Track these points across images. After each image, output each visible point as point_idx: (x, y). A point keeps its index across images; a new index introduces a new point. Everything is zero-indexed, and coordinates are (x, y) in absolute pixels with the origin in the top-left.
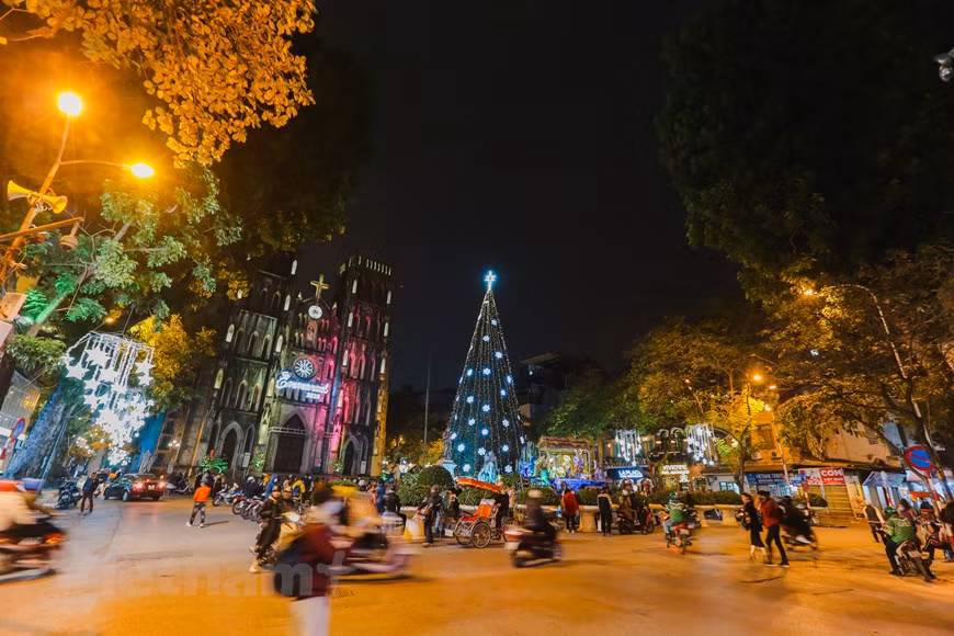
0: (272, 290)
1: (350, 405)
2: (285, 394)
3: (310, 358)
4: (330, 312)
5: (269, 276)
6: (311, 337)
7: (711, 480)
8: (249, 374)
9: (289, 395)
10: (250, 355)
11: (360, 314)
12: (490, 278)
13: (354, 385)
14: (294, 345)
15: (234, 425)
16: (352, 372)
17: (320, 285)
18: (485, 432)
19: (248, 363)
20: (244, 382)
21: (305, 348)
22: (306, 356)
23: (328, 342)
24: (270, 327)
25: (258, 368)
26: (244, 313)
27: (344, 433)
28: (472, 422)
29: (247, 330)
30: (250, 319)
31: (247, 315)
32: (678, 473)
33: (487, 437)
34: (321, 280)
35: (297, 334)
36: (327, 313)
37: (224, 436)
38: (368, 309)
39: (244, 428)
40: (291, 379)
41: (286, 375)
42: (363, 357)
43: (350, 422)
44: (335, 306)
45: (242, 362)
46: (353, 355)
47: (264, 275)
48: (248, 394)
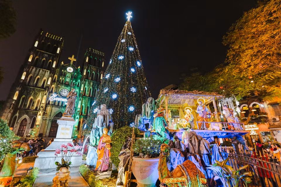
0: (47, 59)
1: (85, 107)
2: (55, 103)
3: (67, 88)
4: (77, 70)
5: (46, 54)
6: (68, 80)
7: (275, 132)
8: (34, 93)
9: (57, 104)
10: (36, 86)
11: (90, 70)
12: (129, 15)
13: (87, 99)
14: (60, 83)
15: (26, 116)
16: (86, 94)
17: (72, 59)
18: (115, 96)
19: (34, 89)
20: (32, 97)
21: (65, 84)
22: (65, 87)
23: (76, 82)
24: (46, 74)
25: (39, 91)
26: (33, 68)
27: (82, 119)
28: (106, 90)
29: (34, 75)
30: (36, 70)
31: (34, 69)
32: (250, 129)
33: (115, 100)
34: (73, 57)
35: (61, 78)
36: (75, 70)
37: (20, 121)
38: (93, 68)
39: (31, 117)
40: (57, 96)
41: (54, 95)
42: (91, 88)
43: (85, 115)
44: (79, 67)
45: (31, 88)
46: (86, 87)
47: (44, 53)
48: (33, 103)
